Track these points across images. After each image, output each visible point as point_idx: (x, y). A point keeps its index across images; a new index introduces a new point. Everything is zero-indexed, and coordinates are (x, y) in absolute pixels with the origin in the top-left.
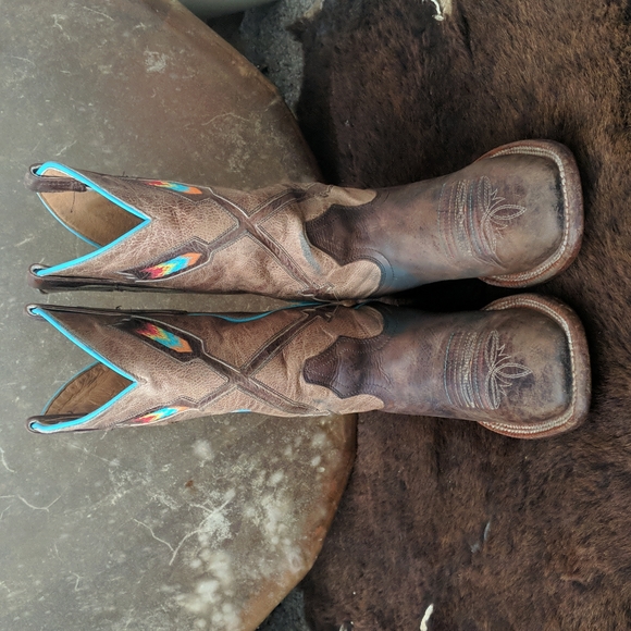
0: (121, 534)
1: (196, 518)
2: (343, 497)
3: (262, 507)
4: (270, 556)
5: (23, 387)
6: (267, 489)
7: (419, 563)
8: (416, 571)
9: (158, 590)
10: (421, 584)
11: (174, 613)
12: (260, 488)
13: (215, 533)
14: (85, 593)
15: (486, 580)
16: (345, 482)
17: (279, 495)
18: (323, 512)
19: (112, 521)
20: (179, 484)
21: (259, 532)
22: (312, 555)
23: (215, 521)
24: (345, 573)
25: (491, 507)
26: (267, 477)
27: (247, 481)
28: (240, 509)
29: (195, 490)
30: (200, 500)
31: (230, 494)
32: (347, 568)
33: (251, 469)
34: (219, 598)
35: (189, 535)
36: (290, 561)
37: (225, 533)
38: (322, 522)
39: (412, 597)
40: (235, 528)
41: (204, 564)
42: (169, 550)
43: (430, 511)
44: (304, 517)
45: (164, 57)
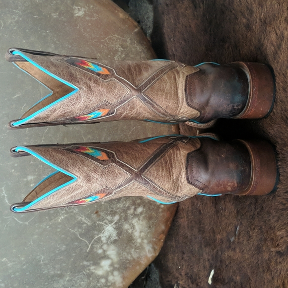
0: (63, 236)
1: (100, 229)
2: (173, 220)
3: (133, 224)
4: (136, 248)
5: (16, 165)
6: (135, 215)
7: (207, 250)
9: (81, 264)
10: (208, 260)
11: (89, 276)
12: (132, 215)
13: (109, 237)
14: (45, 264)
15: (237, 255)
16: (174, 213)
17: (141, 218)
18: (163, 227)
19: (59, 230)
20: (92, 213)
21: (131, 236)
22: (158, 248)
23: (109, 230)
24: (176, 258)
25: (239, 218)
26: (135, 209)
27: (125, 211)
28: (122, 225)
29: (100, 215)
30: (102, 220)
31: (117, 218)
32: (176, 255)
33: (127, 206)
34: (112, 268)
35: (96, 237)
36: (147, 251)
37: (114, 236)
38: (163, 232)
39: (205, 267)
40: (119, 234)
41: (104, 251)
42: (87, 244)
44: (153, 229)
45: (83, 9)
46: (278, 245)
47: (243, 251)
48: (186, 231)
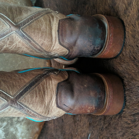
3: (16, 128)
6: (18, 122)
12: (16, 121)
17: (23, 123)
21: (15, 136)
28: (8, 128)
31: (5, 124)
38: (37, 133)
40: (6, 135)
43: (71, 129)
44: (31, 131)
48: (53, 132)
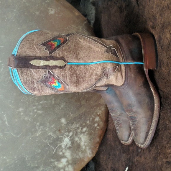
0: (39, 144)
1: (61, 140)
2: (104, 135)
3: (80, 138)
4: (82, 152)
5: (13, 102)
6: (82, 133)
7: (124, 155)
8: (124, 157)
9: (50, 161)
10: (125, 161)
11: (55, 167)
12: (80, 132)
13: (67, 145)
14: (29, 161)
15: (142, 160)
16: (104, 131)
17: (85, 134)
18: (98, 140)
19: (37, 141)
20: (56, 130)
21: (79, 145)
22: (95, 152)
23: (66, 141)
24: (105, 157)
26: (82, 129)
27: (76, 130)
28: (74, 138)
29: (61, 132)
30: (63, 135)
31: (71, 134)
32: (105, 156)
33: (77, 127)
34: (67, 163)
35: (59, 145)
36: (88, 153)
37: (69, 145)
38: (98, 142)
40: (72, 143)
41: (63, 154)
42: (53, 149)
44: (92, 141)
45: (54, 10)
46: (167, 158)
47: (146, 158)
